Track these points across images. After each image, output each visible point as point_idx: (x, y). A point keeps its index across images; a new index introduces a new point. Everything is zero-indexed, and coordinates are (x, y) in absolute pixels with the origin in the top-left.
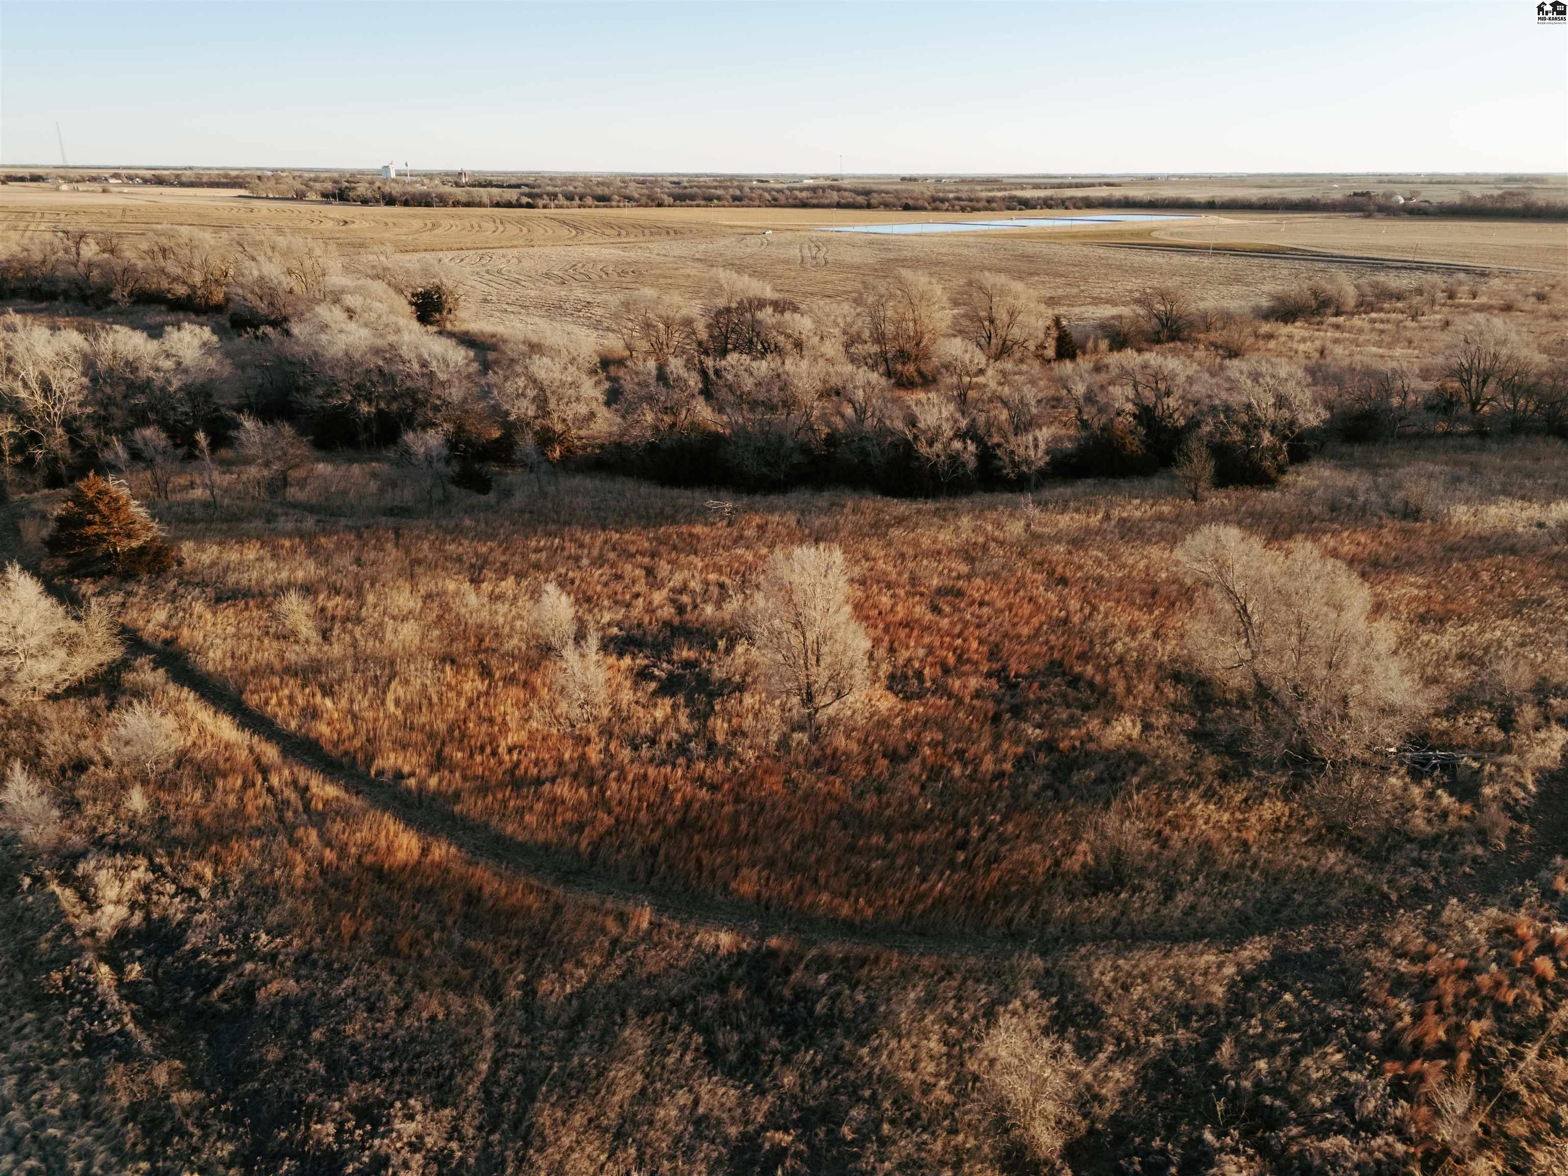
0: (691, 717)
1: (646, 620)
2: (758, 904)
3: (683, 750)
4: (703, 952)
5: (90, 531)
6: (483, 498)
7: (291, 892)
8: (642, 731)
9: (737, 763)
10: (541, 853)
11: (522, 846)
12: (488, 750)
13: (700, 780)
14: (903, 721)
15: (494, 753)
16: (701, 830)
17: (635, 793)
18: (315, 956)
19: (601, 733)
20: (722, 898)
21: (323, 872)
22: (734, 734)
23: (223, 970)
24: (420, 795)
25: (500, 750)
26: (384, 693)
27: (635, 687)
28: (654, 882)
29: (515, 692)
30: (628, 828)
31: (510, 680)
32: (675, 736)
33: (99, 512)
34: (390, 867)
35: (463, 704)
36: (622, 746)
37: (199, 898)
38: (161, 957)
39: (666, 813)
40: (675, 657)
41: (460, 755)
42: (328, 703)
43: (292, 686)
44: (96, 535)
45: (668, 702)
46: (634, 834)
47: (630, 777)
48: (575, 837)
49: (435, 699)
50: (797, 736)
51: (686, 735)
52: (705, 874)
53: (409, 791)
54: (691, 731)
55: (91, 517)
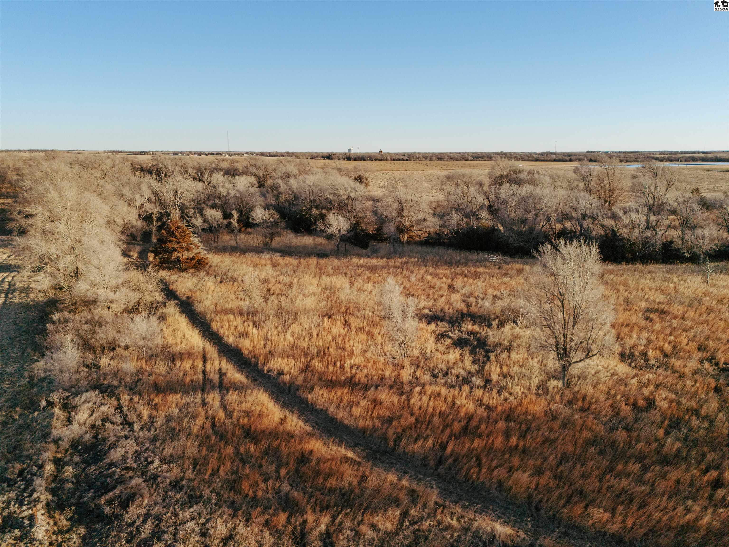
0: (474, 362)
1: (447, 307)
2: (530, 504)
3: (466, 381)
4: (480, 538)
5: (169, 245)
6: (364, 251)
7: (189, 435)
8: (440, 366)
9: (507, 395)
10: (360, 435)
11: (347, 427)
12: (338, 365)
13: (480, 402)
14: (639, 382)
15: (341, 367)
16: (480, 436)
17: (431, 403)
18: (184, 482)
19: (412, 364)
20: (497, 493)
21: (213, 425)
22: (505, 376)
23: (121, 481)
24: (290, 387)
25: (346, 365)
26: (287, 329)
27: (437, 340)
28: (441, 470)
29: (362, 336)
30: (424, 427)
31: (360, 329)
32: (462, 372)
33: (175, 237)
34: (256, 429)
35: (330, 338)
36: (424, 373)
37: (132, 430)
38: (89, 465)
39: (453, 421)
40: (464, 329)
41: (320, 365)
42: (255, 331)
43: (238, 321)
44: (173, 248)
45: (458, 352)
46: (428, 432)
47: (429, 392)
48: (385, 426)
49: (314, 335)
50: (553, 383)
51: (469, 372)
52: (484, 470)
53: (284, 383)
54: (473, 370)
55: (171, 239)
